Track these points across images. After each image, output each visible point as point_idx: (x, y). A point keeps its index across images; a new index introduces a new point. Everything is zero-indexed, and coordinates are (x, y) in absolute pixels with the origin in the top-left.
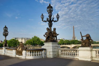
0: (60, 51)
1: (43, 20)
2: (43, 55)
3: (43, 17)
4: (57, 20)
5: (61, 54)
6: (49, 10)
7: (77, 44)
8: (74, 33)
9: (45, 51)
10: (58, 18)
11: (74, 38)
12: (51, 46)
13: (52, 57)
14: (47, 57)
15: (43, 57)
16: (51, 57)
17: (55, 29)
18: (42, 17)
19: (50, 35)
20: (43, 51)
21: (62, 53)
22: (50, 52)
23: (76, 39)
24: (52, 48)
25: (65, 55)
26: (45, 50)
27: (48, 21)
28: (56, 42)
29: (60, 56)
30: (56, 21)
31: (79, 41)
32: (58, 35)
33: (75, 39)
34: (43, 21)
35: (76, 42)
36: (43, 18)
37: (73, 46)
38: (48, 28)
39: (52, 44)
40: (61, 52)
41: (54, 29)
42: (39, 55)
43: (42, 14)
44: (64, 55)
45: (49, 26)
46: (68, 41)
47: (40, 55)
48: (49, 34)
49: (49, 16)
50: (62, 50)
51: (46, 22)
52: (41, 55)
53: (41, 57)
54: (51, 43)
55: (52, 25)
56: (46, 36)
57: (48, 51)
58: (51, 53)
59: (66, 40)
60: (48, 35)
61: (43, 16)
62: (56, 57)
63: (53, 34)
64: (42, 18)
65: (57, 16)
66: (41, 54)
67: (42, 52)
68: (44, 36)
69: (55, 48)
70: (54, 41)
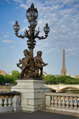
0: (48, 98)
1: (17, 34)
2: (14, 105)
3: (18, 28)
4: (44, 37)
5: (51, 104)
6: (31, 16)
7: (70, 84)
8: (64, 62)
9: (18, 97)
10: (47, 33)
11: (64, 71)
12: (33, 87)
13: (33, 110)
14: (23, 109)
15: (15, 110)
16: (31, 110)
17: (40, 54)
18: (15, 27)
19: (31, 65)
20: (15, 96)
21: (52, 102)
22: (28, 99)
23: (67, 75)
24: (33, 91)
25: (59, 106)
26: (19, 94)
27: (28, 37)
28: (42, 79)
29: (49, 108)
30: (42, 38)
31: (72, 79)
32: (45, 65)
33: (65, 73)
34: (17, 36)
35: (67, 80)
36: (19, 30)
37: (62, 87)
38: (27, 50)
39: (34, 82)
40: (51, 99)
41: (38, 53)
42: (5, 106)
43: (17, 23)
44: (56, 106)
45: (29, 47)
46: (52, 76)
47: (7, 105)
48: (29, 63)
49: (29, 27)
50: (52, 97)
51: (23, 37)
52: (9, 106)
53: (10, 110)
55: (35, 44)
56: (23, 66)
57: (24, 96)
58: (32, 102)
59: (50, 75)
60: (26, 63)
61: (18, 26)
62: (39, 109)
63: (36, 64)
64: (15, 29)
65: (45, 28)
66: (10, 102)
67: (12, 98)
69: (39, 92)
70: (37, 78)
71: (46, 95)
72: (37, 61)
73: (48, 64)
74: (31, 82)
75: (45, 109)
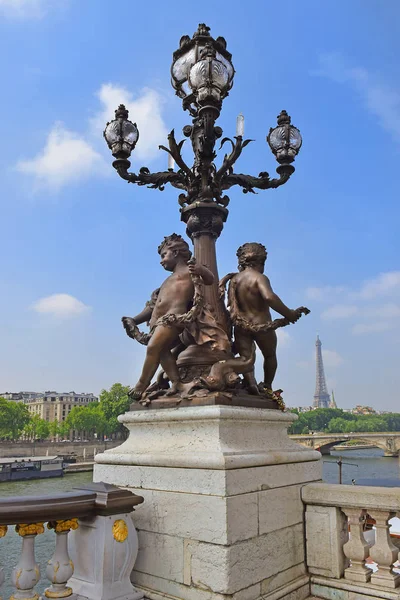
1: (122, 167)
4: (274, 176)
5: (345, 561)
8: (320, 371)
11: (323, 396)
23: (332, 406)
29: (333, 595)
30: (264, 182)
31: (348, 417)
33: (325, 402)
34: (124, 175)
39: (224, 422)
50: (354, 519)
54: (215, 410)
68: (130, 327)
69: (265, 488)
70: (243, 394)
71: (305, 504)
72: (242, 299)
73: (307, 311)
74: (209, 419)
75: (310, 595)
